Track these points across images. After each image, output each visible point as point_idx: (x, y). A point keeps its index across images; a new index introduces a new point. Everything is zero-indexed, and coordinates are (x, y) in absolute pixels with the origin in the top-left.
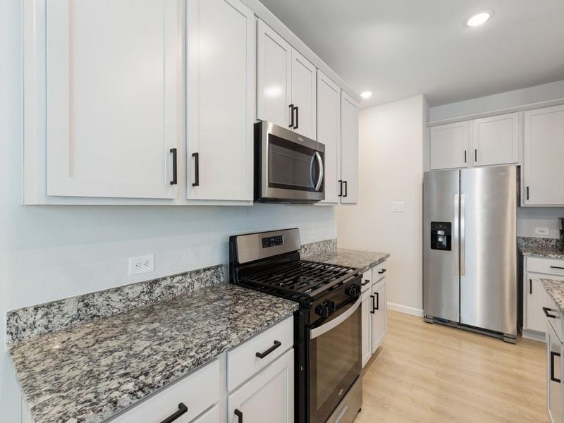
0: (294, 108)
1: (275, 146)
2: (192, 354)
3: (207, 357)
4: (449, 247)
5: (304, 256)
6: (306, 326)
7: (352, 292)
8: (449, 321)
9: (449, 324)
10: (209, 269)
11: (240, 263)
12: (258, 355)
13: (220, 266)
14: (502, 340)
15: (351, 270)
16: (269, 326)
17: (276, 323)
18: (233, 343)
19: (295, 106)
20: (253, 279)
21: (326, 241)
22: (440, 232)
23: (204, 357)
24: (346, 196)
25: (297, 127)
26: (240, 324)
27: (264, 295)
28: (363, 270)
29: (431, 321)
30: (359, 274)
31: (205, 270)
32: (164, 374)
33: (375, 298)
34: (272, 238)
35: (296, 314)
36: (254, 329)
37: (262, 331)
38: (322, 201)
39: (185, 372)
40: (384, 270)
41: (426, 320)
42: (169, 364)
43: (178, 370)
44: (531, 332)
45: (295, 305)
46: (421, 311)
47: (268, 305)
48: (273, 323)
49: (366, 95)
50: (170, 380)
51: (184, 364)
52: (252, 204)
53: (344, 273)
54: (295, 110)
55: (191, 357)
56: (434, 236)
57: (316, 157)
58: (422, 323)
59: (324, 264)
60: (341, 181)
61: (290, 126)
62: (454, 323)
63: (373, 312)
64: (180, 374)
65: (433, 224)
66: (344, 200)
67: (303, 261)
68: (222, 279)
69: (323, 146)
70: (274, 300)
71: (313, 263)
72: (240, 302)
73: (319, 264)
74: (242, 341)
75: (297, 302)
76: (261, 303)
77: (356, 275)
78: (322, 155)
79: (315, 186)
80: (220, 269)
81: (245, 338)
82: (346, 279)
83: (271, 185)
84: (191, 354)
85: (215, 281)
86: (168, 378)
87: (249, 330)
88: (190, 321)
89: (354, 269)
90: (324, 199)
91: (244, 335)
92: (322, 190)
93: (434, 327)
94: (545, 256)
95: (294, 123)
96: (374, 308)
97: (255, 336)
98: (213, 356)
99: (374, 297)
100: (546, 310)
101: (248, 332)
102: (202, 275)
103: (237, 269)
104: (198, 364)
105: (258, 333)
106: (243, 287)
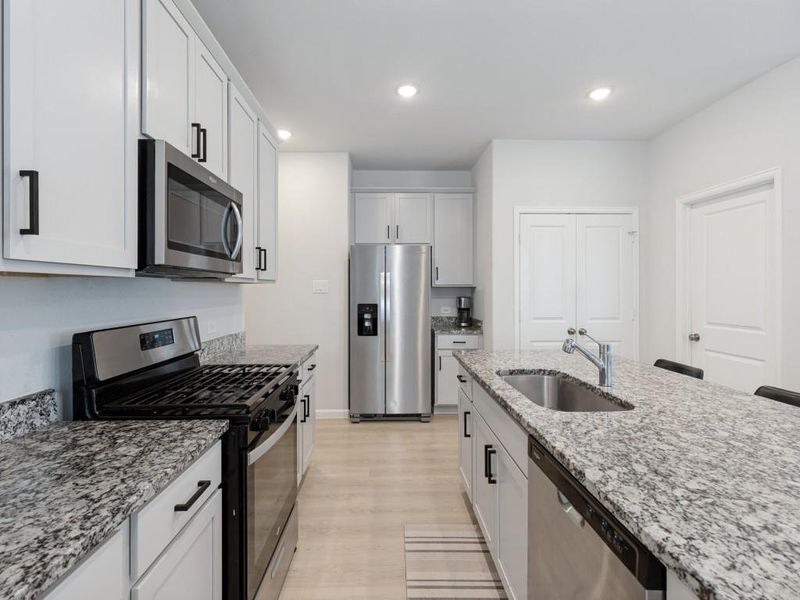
0: (201, 131)
1: (176, 184)
2: (75, 532)
3: (106, 530)
4: (374, 332)
5: (204, 360)
6: (241, 450)
7: (289, 394)
8: (375, 415)
9: (375, 419)
10: (23, 401)
11: (101, 379)
12: (178, 508)
13: (50, 392)
14: (420, 421)
15: (284, 369)
16: (193, 459)
17: (202, 453)
18: (145, 498)
19: (202, 127)
20: (133, 403)
21: (231, 335)
22: (366, 316)
23: (102, 530)
24: (265, 269)
25: (204, 160)
26: (146, 468)
27: (163, 422)
28: (296, 366)
29: (358, 420)
30: (294, 371)
31: (13, 404)
32: (30, 580)
33: (306, 401)
34: (156, 333)
35: (225, 438)
36: (175, 467)
37: (185, 468)
38: (238, 275)
39: (69, 566)
40: (314, 366)
41: (354, 420)
42: (28, 564)
43: (58, 566)
44: (442, 407)
45: (224, 424)
46: (347, 411)
47: (179, 433)
48: (198, 454)
49: (284, 134)
50: (44, 587)
51: (68, 553)
52: (132, 274)
53: (277, 374)
54: (202, 134)
55: (77, 538)
56: (361, 321)
57: (231, 209)
58: (348, 425)
59: (241, 366)
60: (259, 248)
61: (193, 156)
62: (380, 415)
63: (304, 421)
64: (61, 571)
65: (361, 307)
66: (263, 275)
67: (206, 367)
68: (53, 417)
69: (240, 195)
70: (187, 425)
71: (224, 367)
72: (119, 441)
73: (233, 367)
74: (158, 490)
75: (225, 418)
76: (164, 434)
77: (291, 374)
78: (240, 207)
79: (231, 253)
80: (48, 397)
81: (163, 484)
82: (281, 380)
83: (171, 245)
84: (72, 534)
85: (38, 422)
86: (39, 585)
87: (168, 470)
88: (24, 495)
89: (287, 366)
90: (241, 272)
91: (161, 480)
92: (239, 259)
93: (361, 425)
94: (450, 333)
95: (201, 154)
96: (305, 416)
97: (176, 477)
98: (115, 525)
99: (304, 401)
100: (459, 377)
101: (166, 474)
102: (8, 414)
103: (94, 391)
104: (93, 546)
105: (179, 473)
106: (114, 419)
